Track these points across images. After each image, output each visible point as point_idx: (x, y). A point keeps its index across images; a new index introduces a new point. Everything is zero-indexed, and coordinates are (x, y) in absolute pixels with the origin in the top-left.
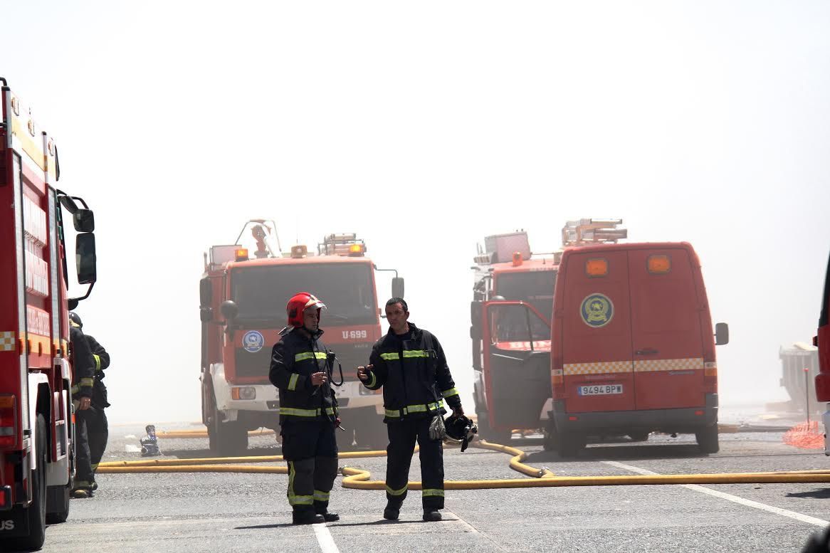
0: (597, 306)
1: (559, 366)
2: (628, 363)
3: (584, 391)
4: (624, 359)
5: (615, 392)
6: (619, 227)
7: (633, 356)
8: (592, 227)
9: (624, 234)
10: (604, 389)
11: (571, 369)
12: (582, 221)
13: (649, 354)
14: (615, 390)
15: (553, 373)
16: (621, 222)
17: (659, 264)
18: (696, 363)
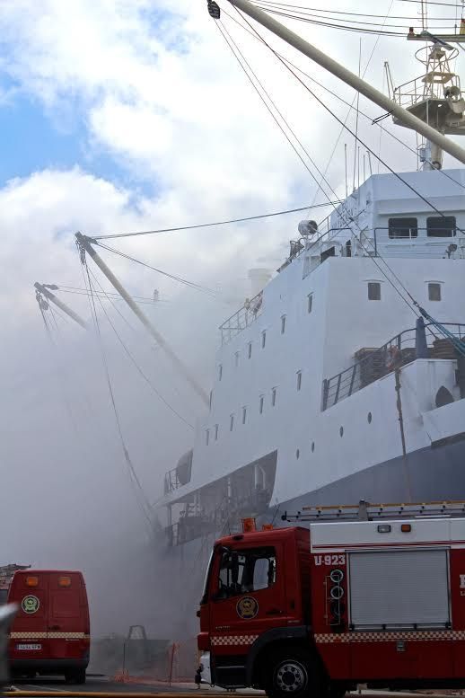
0: (31, 602)
2: (45, 633)
3: (21, 647)
4: (43, 631)
7: (49, 630)
10: (31, 647)
11: (14, 635)
13: (56, 629)
14: (37, 647)
16: (30, 567)
17: (65, 581)
18: (80, 635)
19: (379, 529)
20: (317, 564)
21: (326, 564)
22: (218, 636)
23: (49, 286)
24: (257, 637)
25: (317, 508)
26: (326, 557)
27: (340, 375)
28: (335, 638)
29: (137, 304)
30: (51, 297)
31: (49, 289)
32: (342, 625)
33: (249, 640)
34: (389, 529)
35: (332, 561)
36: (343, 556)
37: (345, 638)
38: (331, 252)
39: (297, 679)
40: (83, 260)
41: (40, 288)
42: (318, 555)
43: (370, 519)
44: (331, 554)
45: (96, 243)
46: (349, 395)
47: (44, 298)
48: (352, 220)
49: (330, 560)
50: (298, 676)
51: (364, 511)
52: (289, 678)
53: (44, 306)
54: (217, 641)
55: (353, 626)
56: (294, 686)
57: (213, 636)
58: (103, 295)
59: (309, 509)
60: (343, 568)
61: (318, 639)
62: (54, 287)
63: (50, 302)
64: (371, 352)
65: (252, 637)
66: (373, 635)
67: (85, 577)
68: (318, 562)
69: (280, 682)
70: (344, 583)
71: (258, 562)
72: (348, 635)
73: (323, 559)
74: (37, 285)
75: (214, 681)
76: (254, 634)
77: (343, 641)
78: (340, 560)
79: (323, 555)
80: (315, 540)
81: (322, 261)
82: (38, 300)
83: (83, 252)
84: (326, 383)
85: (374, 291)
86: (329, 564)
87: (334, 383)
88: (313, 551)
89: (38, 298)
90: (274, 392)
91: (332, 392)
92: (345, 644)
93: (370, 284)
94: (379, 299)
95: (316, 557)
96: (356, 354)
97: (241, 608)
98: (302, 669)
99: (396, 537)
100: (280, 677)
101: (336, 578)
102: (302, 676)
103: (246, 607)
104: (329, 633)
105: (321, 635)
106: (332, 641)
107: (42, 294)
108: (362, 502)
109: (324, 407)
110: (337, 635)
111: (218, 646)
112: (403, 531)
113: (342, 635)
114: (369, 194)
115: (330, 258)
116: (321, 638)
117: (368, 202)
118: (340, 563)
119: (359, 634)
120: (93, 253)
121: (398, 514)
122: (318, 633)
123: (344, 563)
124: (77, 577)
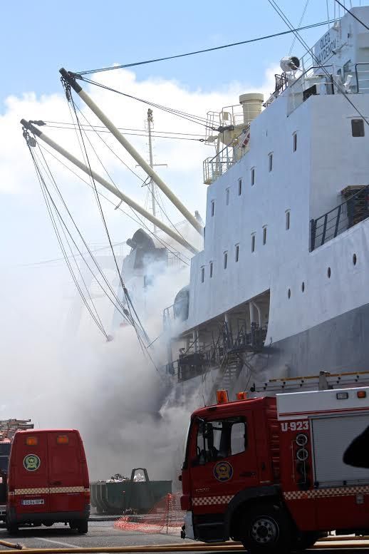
1: (12, 490)
2: (47, 489)
3: (25, 503)
4: (45, 487)
5: (40, 503)
6: (28, 423)
7: (50, 486)
8: (16, 423)
9: (32, 426)
10: (35, 502)
11: (18, 492)
12: (10, 421)
13: (58, 484)
14: (40, 502)
15: (9, 494)
16: (30, 421)
17: (62, 440)
18: (80, 489)
19: (338, 396)
20: (283, 430)
21: (292, 429)
22: (198, 497)
23: (35, 122)
24: (233, 496)
25: (282, 380)
26: (291, 424)
27: (326, 215)
28: (301, 495)
29: (124, 135)
30: (38, 133)
31: (36, 126)
32: (308, 483)
33: (227, 499)
34: (347, 395)
35: (297, 427)
36: (307, 422)
37: (311, 494)
38: (312, 91)
39: (270, 533)
40: (68, 96)
41: (26, 125)
42: (284, 422)
43: (331, 387)
44: (296, 421)
45: (81, 79)
46: (335, 236)
47: (32, 135)
48: (334, 53)
49: (295, 426)
50: (270, 529)
51: (324, 381)
52: (262, 531)
53: (31, 143)
54: (197, 502)
55: (317, 484)
56: (268, 538)
57: (194, 497)
58: (90, 128)
59: (275, 380)
60: (307, 432)
61: (287, 496)
62: (41, 123)
63: (37, 138)
64: (357, 191)
65: (228, 497)
66: (335, 490)
67: (82, 435)
68: (284, 429)
69: (255, 534)
70: (308, 447)
71: (234, 427)
72: (313, 491)
73: (289, 425)
74: (23, 122)
75: (196, 537)
76: (230, 495)
77: (309, 497)
78: (304, 425)
79: (289, 422)
80: (281, 408)
81: (304, 99)
82: (26, 138)
83: (68, 89)
84: (313, 224)
85: (358, 128)
86: (295, 429)
87: (321, 222)
88: (280, 419)
89: (25, 135)
90: (265, 230)
91: (319, 231)
92: (311, 499)
93: (353, 121)
94: (363, 135)
95: (282, 424)
96: (342, 192)
97: (218, 472)
98: (274, 523)
99: (353, 403)
100: (255, 531)
101: (301, 442)
102: (274, 530)
103: (223, 471)
104: (296, 490)
105: (289, 493)
106: (299, 498)
107: (29, 131)
108: (322, 373)
109: (312, 248)
110: (304, 492)
111: (199, 506)
112: (359, 397)
113: (309, 492)
114: (350, 26)
115: (312, 97)
116: (289, 496)
117: (349, 35)
118: (304, 428)
119: (323, 491)
120: (78, 89)
121: (354, 382)
122: (287, 491)
123: (307, 428)
124: (74, 435)
